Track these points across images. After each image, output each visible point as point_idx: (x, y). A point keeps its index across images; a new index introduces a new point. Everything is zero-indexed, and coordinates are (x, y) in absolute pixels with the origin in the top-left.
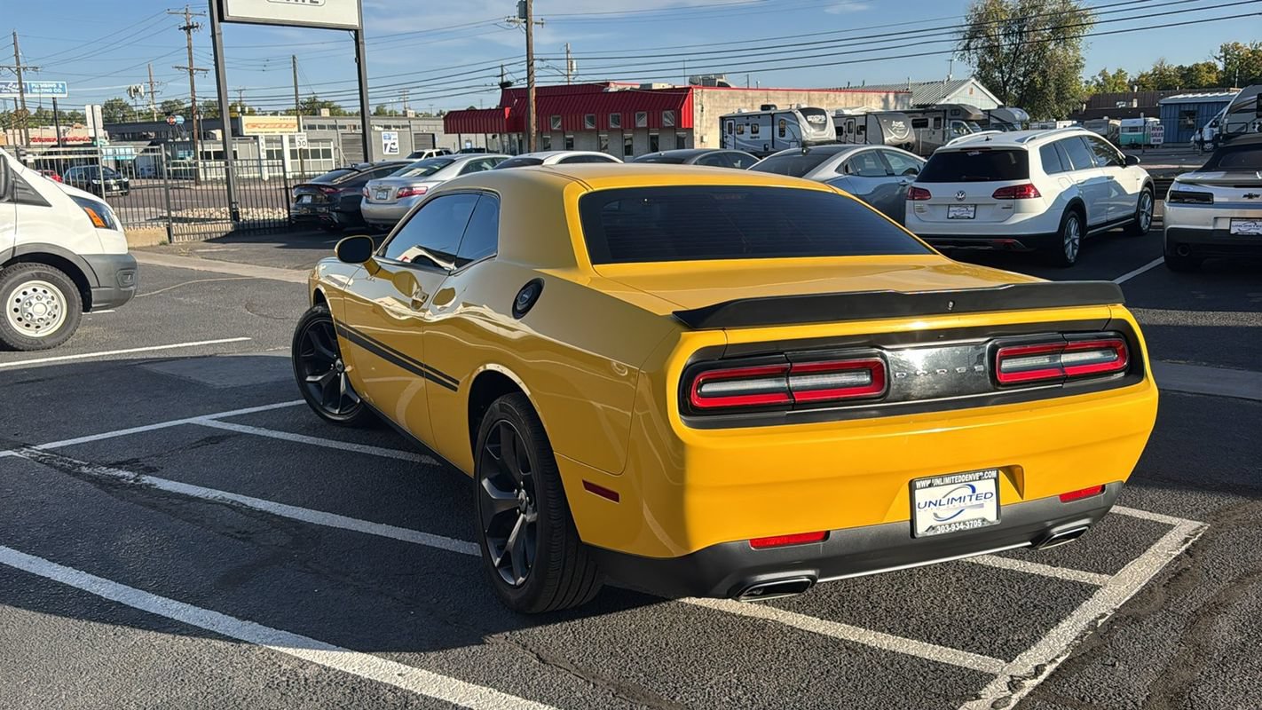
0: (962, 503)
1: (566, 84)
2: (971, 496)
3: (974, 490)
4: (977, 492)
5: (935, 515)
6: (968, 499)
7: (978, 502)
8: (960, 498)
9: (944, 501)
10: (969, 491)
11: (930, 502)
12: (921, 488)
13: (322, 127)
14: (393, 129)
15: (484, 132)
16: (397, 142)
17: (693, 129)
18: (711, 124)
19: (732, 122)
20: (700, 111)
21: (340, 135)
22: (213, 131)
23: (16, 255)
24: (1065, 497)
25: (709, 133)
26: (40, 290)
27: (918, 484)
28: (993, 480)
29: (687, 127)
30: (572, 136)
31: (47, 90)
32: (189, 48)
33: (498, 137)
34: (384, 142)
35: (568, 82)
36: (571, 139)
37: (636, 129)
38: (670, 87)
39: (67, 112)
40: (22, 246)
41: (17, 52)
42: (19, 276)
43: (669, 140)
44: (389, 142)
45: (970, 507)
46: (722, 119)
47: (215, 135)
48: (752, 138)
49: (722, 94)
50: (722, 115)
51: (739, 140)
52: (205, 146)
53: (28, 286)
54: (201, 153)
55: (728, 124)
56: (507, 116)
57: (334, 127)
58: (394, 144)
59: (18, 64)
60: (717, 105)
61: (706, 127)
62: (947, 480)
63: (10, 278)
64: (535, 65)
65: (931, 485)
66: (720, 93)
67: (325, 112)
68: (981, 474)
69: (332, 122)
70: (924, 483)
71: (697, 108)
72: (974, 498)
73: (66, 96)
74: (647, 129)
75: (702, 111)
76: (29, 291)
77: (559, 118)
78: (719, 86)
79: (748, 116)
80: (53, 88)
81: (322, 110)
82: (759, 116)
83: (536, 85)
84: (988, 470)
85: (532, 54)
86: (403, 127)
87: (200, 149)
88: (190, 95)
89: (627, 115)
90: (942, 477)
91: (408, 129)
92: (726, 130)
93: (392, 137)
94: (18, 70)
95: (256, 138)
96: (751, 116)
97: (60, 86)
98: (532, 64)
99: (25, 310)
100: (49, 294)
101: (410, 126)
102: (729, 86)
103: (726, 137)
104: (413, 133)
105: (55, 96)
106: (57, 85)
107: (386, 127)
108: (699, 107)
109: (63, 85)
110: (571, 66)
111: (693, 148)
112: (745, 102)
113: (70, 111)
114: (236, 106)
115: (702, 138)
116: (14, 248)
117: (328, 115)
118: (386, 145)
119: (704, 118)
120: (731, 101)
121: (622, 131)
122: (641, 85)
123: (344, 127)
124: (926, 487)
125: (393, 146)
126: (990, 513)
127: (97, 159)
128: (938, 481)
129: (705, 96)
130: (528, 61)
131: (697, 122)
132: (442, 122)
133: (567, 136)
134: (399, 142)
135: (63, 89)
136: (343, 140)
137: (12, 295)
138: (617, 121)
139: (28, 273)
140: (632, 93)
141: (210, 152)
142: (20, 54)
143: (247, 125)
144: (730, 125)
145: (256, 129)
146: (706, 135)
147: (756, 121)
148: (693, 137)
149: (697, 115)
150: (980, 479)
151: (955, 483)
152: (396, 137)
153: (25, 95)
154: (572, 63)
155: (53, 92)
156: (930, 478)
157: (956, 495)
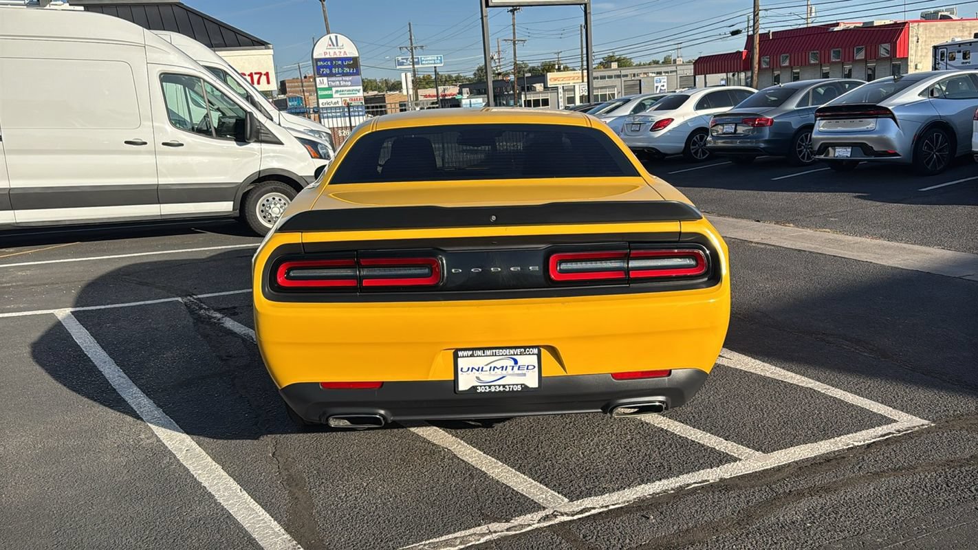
0: (504, 372)
1: (805, 26)
2: (513, 367)
3: (516, 362)
4: (519, 364)
5: (478, 378)
6: (509, 369)
7: (520, 372)
8: (503, 367)
9: (487, 368)
10: (512, 363)
11: (473, 368)
12: (463, 357)
13: (610, 77)
14: (663, 74)
15: (725, 72)
16: (665, 84)
17: (908, 58)
18: (927, 53)
19: (945, 50)
20: (915, 42)
21: (623, 82)
22: (534, 85)
23: (261, 176)
24: (615, 376)
25: (923, 60)
26: (277, 199)
27: (460, 354)
28: (536, 356)
29: (902, 56)
30: (798, 70)
31: (431, 62)
32: (514, 25)
33: (736, 76)
34: (656, 85)
35: (807, 23)
36: (798, 73)
37: (855, 61)
38: (892, 22)
39: (454, 76)
40: (264, 170)
41: (411, 36)
42: (264, 189)
43: (885, 69)
44: (659, 85)
45: (510, 375)
46: (935, 48)
47: (535, 87)
48: (963, 63)
49: (939, 26)
50: (936, 45)
51: (949, 65)
52: (528, 96)
53: (269, 196)
54: (525, 101)
55: (941, 54)
56: (744, 58)
57: (619, 76)
58: (663, 86)
59: (412, 45)
60: (933, 35)
61: (921, 56)
62: (488, 352)
63: (258, 191)
64: (760, 15)
65: (472, 356)
66: (937, 25)
67: (614, 65)
68: (523, 350)
69: (618, 73)
70: (465, 353)
71: (912, 40)
72: (516, 368)
73: (442, 65)
74: (865, 61)
75: (918, 42)
76: (271, 199)
77: (787, 57)
78: (941, 19)
79: (960, 44)
80: (434, 60)
81: (612, 64)
82: (971, 43)
83: (761, 31)
84: (530, 347)
85: (758, 6)
86: (671, 72)
87: (523, 99)
88: (513, 60)
89: (847, 50)
90: (484, 349)
91: (675, 73)
92: (939, 57)
93: (662, 81)
94: (412, 49)
95: (557, 88)
96: (962, 44)
97: (439, 58)
98: (758, 14)
99: (267, 211)
100: (283, 201)
101: (676, 71)
102: (951, 18)
103: (938, 64)
104: (679, 76)
105: (435, 65)
106: (437, 57)
107: (658, 73)
108: (915, 39)
109: (441, 57)
110: (811, 10)
111: (907, 73)
112: (963, 31)
113: (456, 75)
114: (555, 65)
115: (916, 65)
116: (260, 171)
117: (617, 67)
118: (657, 87)
119: (919, 48)
120: (948, 31)
121: (843, 64)
122: (864, 23)
123: (626, 76)
124: (468, 356)
125: (662, 88)
126: (532, 381)
127: (385, 111)
128: (480, 353)
129: (921, 29)
130: (754, 12)
131: (912, 52)
132: (692, 67)
133: (795, 71)
134: (667, 84)
135: (441, 60)
136: (625, 86)
137: (259, 202)
138: (838, 55)
139: (269, 188)
140: (856, 29)
141: (530, 100)
142: (413, 38)
143: (550, 80)
144: (942, 54)
145: (557, 82)
146: (920, 63)
147: (968, 48)
148: (908, 65)
149: (912, 46)
150: (521, 355)
151: (496, 355)
152: (666, 80)
153: (416, 66)
154: (811, 8)
155: (435, 63)
156: (473, 349)
157: (499, 364)
